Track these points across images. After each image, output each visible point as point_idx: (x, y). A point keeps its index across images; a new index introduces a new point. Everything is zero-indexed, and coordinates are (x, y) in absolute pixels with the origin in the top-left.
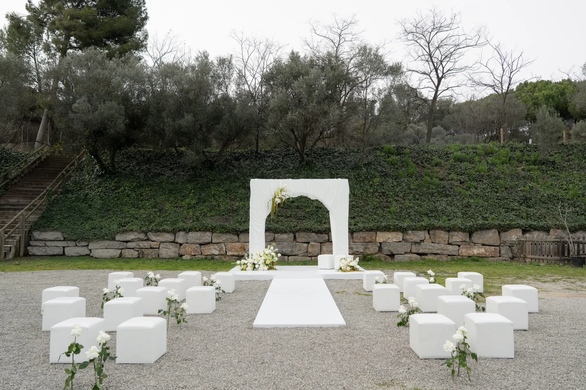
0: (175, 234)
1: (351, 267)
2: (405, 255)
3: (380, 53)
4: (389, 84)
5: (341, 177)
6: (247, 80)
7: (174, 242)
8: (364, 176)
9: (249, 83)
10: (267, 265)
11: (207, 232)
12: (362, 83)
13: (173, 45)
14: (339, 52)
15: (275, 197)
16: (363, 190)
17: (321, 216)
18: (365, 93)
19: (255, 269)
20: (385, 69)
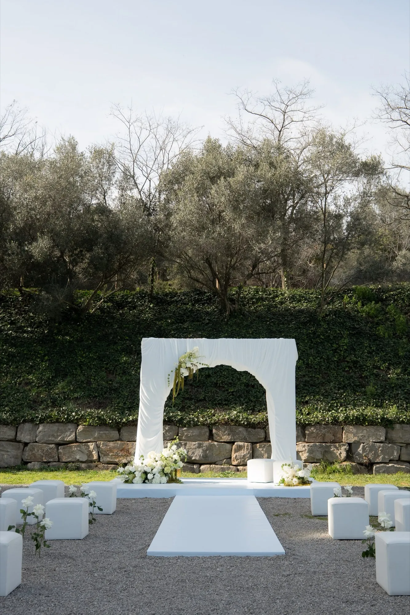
0: (17, 427)
1: (299, 478)
2: (390, 465)
3: (347, 141)
4: (362, 189)
5: (286, 337)
6: (137, 182)
7: (15, 440)
8: (323, 336)
9: (140, 187)
10: (166, 475)
11: (70, 424)
12: (318, 187)
13: (17, 124)
14: (283, 137)
15: (180, 366)
16: (322, 358)
17: (254, 400)
18: (323, 203)
19: (146, 481)
20: (355, 167)
